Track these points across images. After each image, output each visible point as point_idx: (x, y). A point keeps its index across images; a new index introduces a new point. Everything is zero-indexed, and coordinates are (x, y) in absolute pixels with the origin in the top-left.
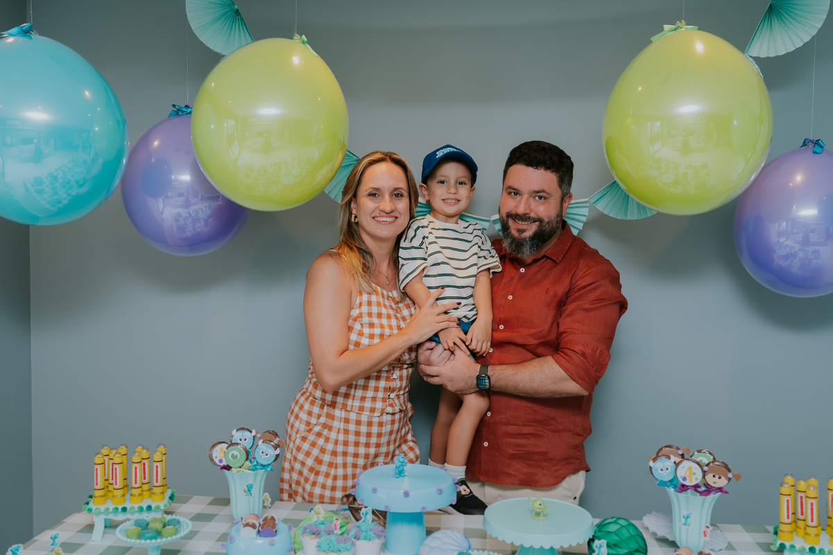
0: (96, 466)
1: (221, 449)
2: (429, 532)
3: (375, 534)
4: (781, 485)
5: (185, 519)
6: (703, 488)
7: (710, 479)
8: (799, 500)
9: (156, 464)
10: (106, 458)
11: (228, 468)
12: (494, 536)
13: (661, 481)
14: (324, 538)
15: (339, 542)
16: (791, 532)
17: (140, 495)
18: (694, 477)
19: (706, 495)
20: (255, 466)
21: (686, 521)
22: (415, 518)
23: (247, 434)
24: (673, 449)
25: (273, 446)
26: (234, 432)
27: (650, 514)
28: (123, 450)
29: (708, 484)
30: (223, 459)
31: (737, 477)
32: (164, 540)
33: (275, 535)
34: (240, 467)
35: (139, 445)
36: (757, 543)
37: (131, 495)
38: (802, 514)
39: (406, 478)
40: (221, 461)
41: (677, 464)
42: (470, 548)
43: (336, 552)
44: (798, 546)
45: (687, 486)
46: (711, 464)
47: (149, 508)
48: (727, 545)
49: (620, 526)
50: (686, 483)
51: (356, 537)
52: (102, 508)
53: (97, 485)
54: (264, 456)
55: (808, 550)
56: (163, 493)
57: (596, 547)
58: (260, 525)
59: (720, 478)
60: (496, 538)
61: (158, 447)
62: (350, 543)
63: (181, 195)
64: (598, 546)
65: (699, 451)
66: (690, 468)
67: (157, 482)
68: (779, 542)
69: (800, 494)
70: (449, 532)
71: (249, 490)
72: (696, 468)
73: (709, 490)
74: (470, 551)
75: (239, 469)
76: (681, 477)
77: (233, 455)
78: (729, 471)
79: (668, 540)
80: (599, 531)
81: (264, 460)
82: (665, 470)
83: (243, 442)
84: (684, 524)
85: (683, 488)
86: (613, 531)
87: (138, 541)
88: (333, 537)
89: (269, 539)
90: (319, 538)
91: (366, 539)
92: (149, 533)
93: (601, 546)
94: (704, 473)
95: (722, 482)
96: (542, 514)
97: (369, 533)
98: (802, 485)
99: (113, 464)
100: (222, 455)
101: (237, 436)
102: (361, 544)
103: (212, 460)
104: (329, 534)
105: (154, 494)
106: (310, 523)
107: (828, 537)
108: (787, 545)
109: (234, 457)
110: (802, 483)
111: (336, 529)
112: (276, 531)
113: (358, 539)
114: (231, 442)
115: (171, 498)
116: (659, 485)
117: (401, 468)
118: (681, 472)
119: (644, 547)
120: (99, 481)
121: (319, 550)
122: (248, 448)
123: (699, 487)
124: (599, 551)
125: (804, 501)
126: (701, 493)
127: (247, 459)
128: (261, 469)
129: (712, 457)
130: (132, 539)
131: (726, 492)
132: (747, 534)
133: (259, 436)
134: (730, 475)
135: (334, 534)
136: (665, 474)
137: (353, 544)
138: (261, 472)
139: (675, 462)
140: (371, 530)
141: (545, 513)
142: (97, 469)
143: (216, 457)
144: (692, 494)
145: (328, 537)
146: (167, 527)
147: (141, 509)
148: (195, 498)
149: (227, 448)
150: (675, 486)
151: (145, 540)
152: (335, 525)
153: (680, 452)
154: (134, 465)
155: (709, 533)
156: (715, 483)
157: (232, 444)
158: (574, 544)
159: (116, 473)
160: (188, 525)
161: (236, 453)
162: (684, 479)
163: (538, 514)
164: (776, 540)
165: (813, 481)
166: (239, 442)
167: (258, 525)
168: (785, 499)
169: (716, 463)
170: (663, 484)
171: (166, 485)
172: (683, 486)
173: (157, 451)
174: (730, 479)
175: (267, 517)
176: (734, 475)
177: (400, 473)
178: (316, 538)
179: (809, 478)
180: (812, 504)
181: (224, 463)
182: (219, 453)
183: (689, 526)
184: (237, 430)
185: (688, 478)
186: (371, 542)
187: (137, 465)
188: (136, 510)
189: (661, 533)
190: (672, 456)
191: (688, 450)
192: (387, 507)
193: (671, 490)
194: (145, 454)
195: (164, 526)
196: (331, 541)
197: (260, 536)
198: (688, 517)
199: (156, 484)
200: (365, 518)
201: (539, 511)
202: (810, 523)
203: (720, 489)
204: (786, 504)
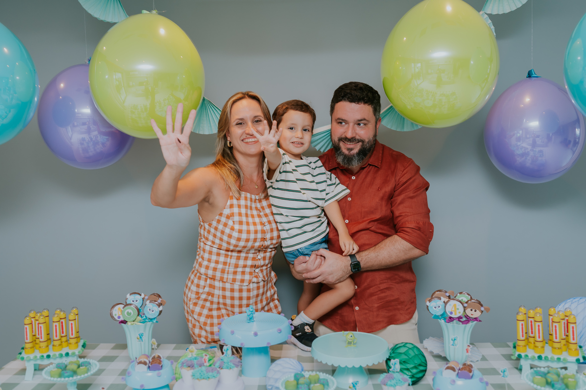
0: (26, 326)
1: (119, 309)
2: (273, 360)
3: (234, 364)
4: (517, 314)
5: (94, 361)
6: (464, 319)
7: (469, 312)
8: (530, 324)
9: (71, 322)
10: (33, 320)
11: (124, 322)
12: (319, 361)
13: (435, 315)
14: (197, 369)
15: (208, 371)
16: (525, 346)
17: (60, 345)
18: (458, 311)
19: (466, 324)
20: (144, 319)
21: (454, 342)
22: (263, 351)
23: (137, 296)
24: (443, 293)
25: (157, 304)
26: (128, 296)
27: (428, 338)
28: (46, 313)
29: (467, 316)
30: (121, 316)
31: (487, 310)
32: (79, 377)
33: (161, 369)
34: (134, 321)
35: (58, 309)
36: (502, 355)
37: (53, 345)
38: (532, 333)
39: (255, 323)
40: (119, 317)
41: (445, 303)
42: (302, 370)
43: (206, 379)
44: (530, 356)
45: (453, 318)
46: (469, 302)
47: (67, 354)
48: (481, 357)
49: (407, 348)
50: (453, 316)
51: (221, 367)
52: (32, 356)
53: (27, 339)
54: (151, 312)
55: (537, 358)
56: (77, 343)
57: (392, 364)
58: (150, 362)
59: (475, 311)
60: (321, 362)
61: (72, 310)
62: (216, 372)
63: (84, 124)
64: (394, 364)
65: (461, 293)
66: (455, 305)
67: (72, 335)
68: (517, 353)
69: (530, 319)
70: (287, 360)
71: (141, 338)
72: (459, 305)
73: (468, 319)
74: (303, 373)
75: (133, 322)
76: (449, 311)
77: (128, 312)
78: (482, 306)
79: (441, 356)
80: (393, 353)
81: (151, 315)
82: (437, 307)
83: (135, 303)
84: (453, 345)
85: (451, 319)
86: (403, 352)
87: (59, 379)
88: (203, 368)
89: (157, 372)
90: (193, 369)
91: (228, 368)
92: (67, 373)
93: (395, 364)
94: (465, 307)
95: (477, 314)
96: (353, 343)
97: (229, 363)
98: (531, 313)
99: (38, 323)
100: (120, 313)
101: (130, 298)
102: (224, 372)
103: (112, 317)
104: (200, 366)
105: (70, 344)
106: (186, 359)
107: (550, 348)
108: (523, 355)
109: (129, 314)
110: (531, 311)
111: (205, 362)
112: (162, 366)
113: (222, 368)
114: (126, 303)
115: (84, 346)
116: (434, 318)
117: (251, 316)
118: (449, 308)
119: (425, 362)
120: (28, 337)
121: (193, 378)
122: (139, 307)
123: (461, 318)
124: (394, 367)
125: (533, 324)
126: (463, 323)
127: (138, 315)
128: (149, 322)
129: (469, 297)
130: (54, 378)
131: (480, 321)
132: (494, 349)
133: (146, 297)
134: (482, 309)
135: (204, 366)
136: (438, 310)
137: (218, 372)
138: (149, 324)
139: (444, 302)
140: (231, 361)
141: (355, 342)
142: (26, 328)
143: (116, 315)
144: (457, 323)
145: (200, 368)
146: (81, 368)
147: (61, 356)
148: (102, 345)
149: (123, 308)
150: (445, 319)
151: (65, 378)
152: (204, 360)
153: (448, 294)
154: (55, 324)
155: (470, 350)
156: (472, 315)
157: (127, 305)
158: (376, 363)
159: (41, 330)
160: (96, 365)
161: (130, 311)
162: (451, 313)
163: (350, 343)
164: (515, 352)
165: (539, 310)
166: (132, 303)
167: (148, 362)
168: (520, 323)
169: (473, 301)
170: (437, 317)
171: (79, 337)
172: (450, 318)
173: (71, 312)
174: (482, 311)
175: (154, 356)
176: (485, 309)
177: (251, 319)
178: (191, 369)
179: (535, 308)
180: (539, 326)
181: (122, 319)
182: (117, 312)
183: (456, 346)
184: (131, 294)
185: (453, 312)
186: (231, 370)
187: (57, 324)
188: (58, 356)
189: (436, 352)
190: (442, 298)
191: (453, 293)
192: (242, 344)
193: (442, 322)
194: (62, 315)
195: (79, 367)
196: (202, 371)
197: (150, 370)
198: (455, 339)
199: (71, 337)
200: (226, 353)
201: (350, 341)
202: (538, 339)
203: (476, 319)
204: (521, 327)
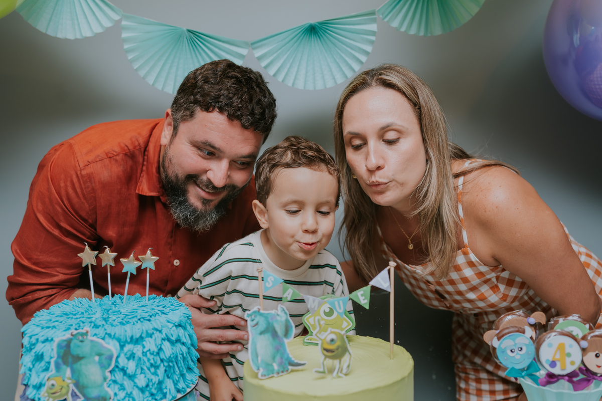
6: (581, 376)
7: (592, 362)
13: (513, 368)
18: (568, 360)
19: (585, 387)
29: (587, 370)
41: (538, 343)
45: (557, 375)
46: (589, 336)
50: (556, 371)
66: (561, 347)
72: (571, 346)
73: (590, 378)
76: (547, 360)
82: (517, 351)
85: (552, 378)
94: (584, 350)
118: (547, 354)
123: (577, 375)
126: (577, 385)
129: (586, 326)
136: (518, 357)
139: (531, 338)
144: (563, 387)
150: (532, 376)
156: (599, 367)
162: (553, 364)
170: (515, 373)
172: (550, 375)
185: (558, 364)
190: (523, 328)
